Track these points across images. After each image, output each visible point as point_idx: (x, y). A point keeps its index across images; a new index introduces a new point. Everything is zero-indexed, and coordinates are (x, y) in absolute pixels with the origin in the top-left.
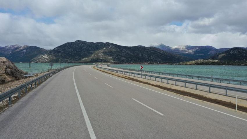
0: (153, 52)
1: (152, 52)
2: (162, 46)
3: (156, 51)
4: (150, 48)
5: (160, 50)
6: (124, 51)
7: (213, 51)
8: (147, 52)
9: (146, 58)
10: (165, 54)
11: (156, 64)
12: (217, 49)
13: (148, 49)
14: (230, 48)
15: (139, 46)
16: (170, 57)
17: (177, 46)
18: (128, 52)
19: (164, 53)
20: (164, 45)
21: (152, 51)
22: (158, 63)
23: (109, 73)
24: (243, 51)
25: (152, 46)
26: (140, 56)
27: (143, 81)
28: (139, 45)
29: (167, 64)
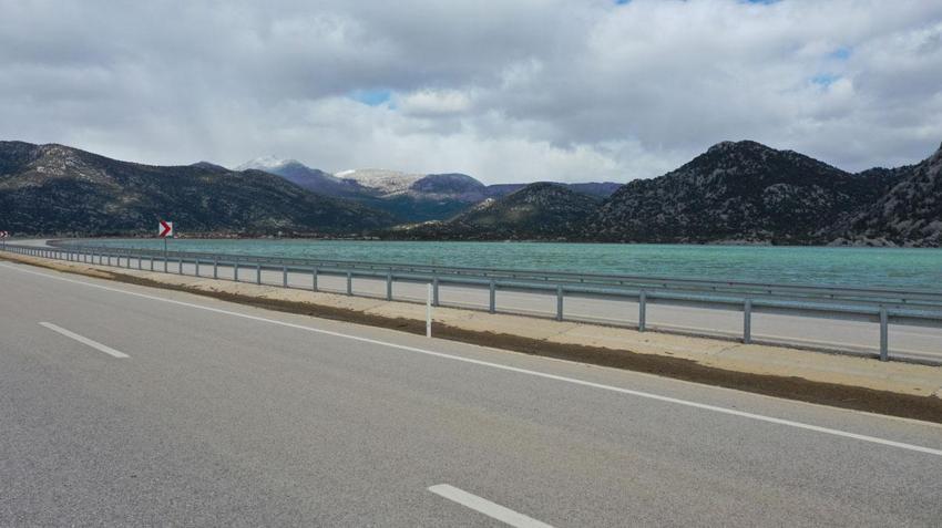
0: (259, 189)
1: (253, 189)
2: (295, 169)
3: (270, 189)
4: (248, 173)
5: (288, 184)
6: (131, 185)
7: (473, 190)
8: (231, 189)
9: (230, 213)
10: (307, 199)
11: (270, 237)
12: (486, 185)
13: (240, 180)
14: (523, 185)
15: (202, 163)
16: (324, 209)
17: (350, 172)
18: (152, 186)
19: (303, 197)
20: (299, 165)
21: (255, 185)
22: (280, 233)
23: (33, 264)
24: (563, 194)
25: (254, 168)
26: (205, 204)
27: (166, 282)
28: (198, 162)
29: (313, 237)
